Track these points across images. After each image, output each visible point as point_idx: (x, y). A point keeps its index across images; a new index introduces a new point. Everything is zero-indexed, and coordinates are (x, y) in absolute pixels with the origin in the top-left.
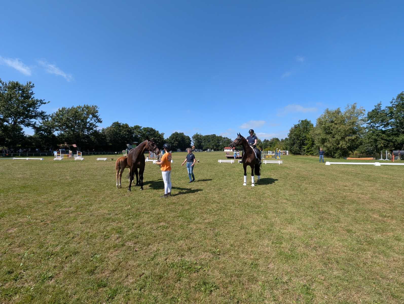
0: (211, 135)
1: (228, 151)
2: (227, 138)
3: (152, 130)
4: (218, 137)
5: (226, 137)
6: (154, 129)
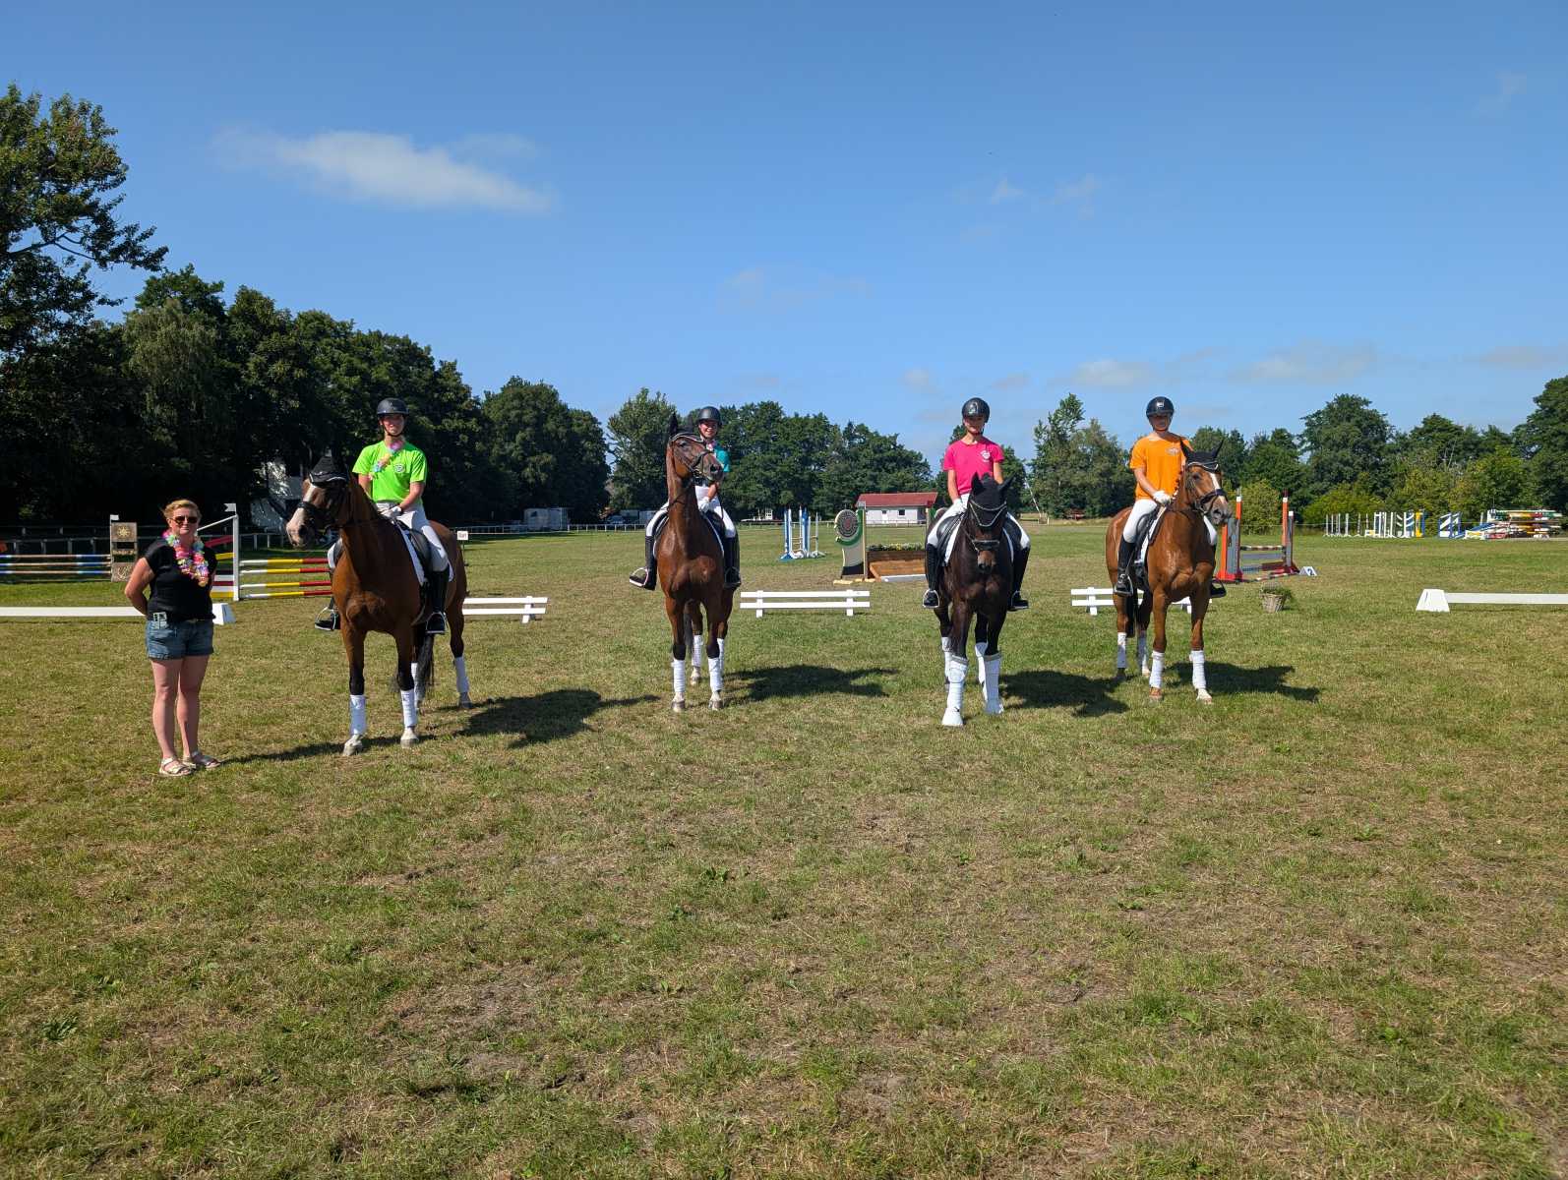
0: (746, 409)
1: (891, 517)
2: (863, 429)
3: (411, 355)
4: (802, 423)
5: (856, 424)
6: (422, 346)
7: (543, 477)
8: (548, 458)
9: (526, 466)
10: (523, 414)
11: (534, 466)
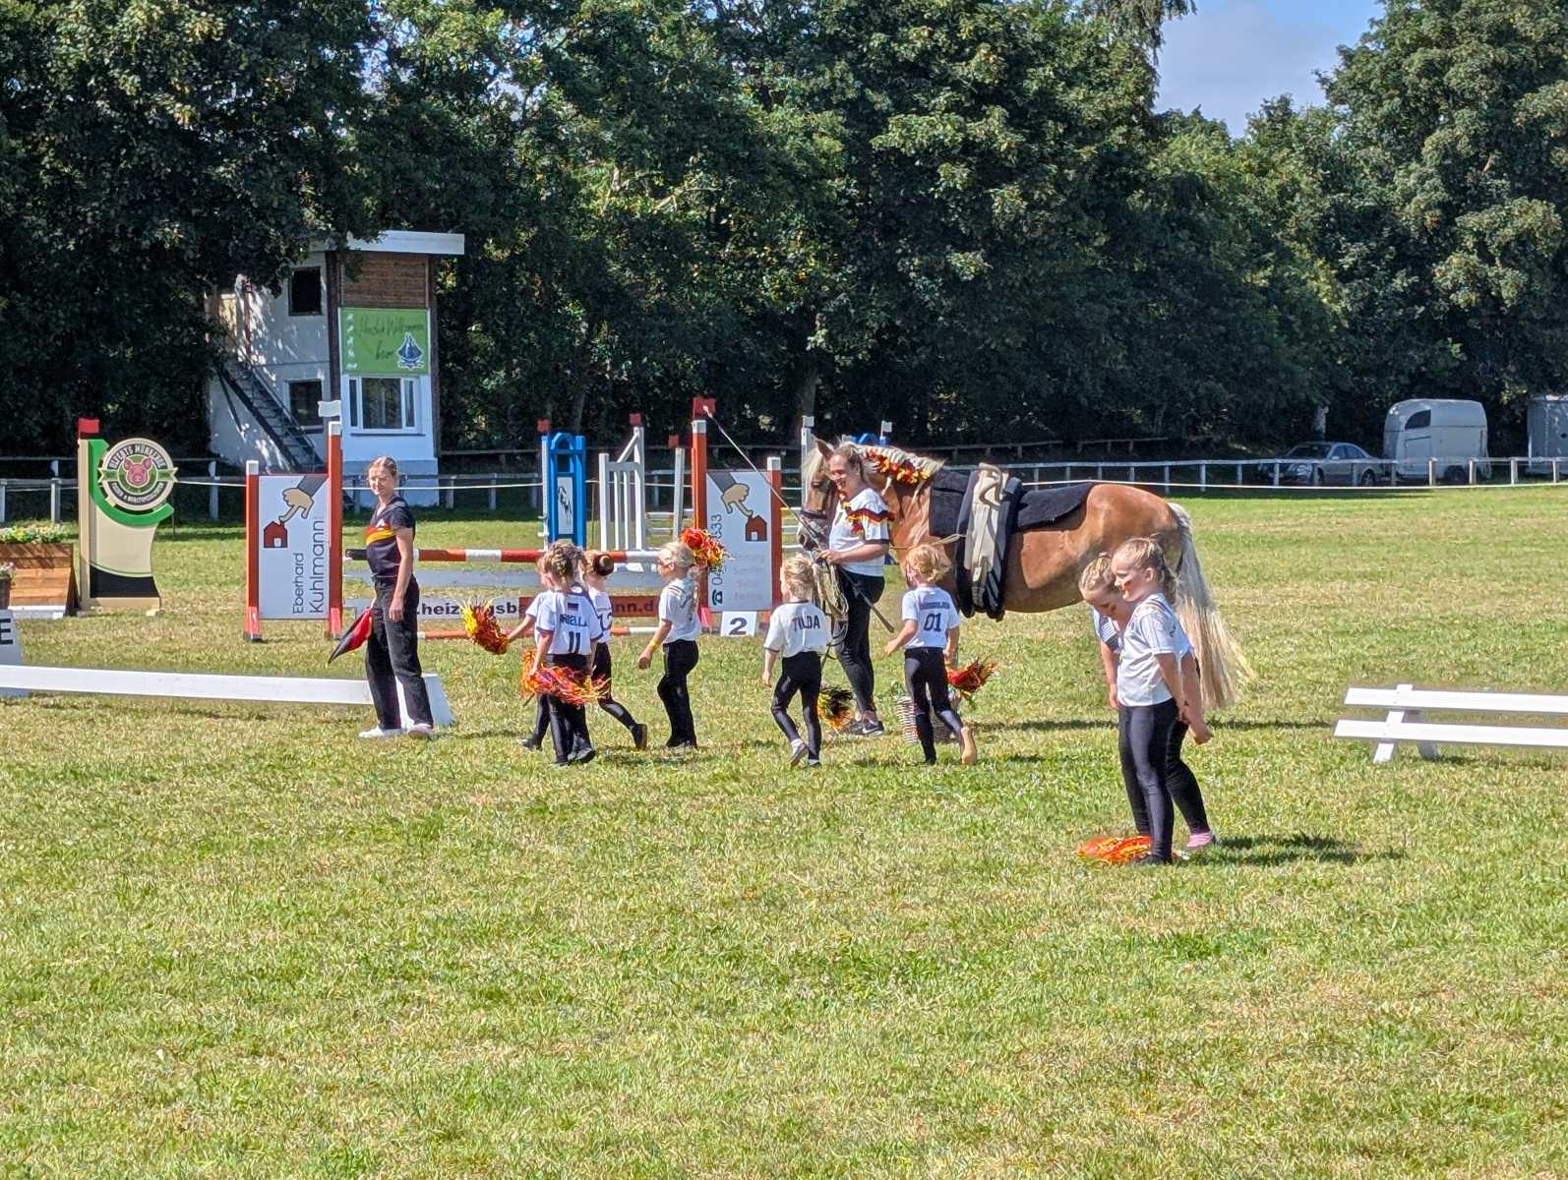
7: (1508, 283)
8: (1533, 214)
9: (1455, 243)
10: (1448, 62)
11: (1481, 248)
